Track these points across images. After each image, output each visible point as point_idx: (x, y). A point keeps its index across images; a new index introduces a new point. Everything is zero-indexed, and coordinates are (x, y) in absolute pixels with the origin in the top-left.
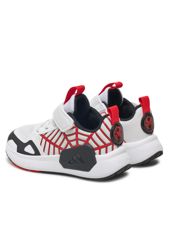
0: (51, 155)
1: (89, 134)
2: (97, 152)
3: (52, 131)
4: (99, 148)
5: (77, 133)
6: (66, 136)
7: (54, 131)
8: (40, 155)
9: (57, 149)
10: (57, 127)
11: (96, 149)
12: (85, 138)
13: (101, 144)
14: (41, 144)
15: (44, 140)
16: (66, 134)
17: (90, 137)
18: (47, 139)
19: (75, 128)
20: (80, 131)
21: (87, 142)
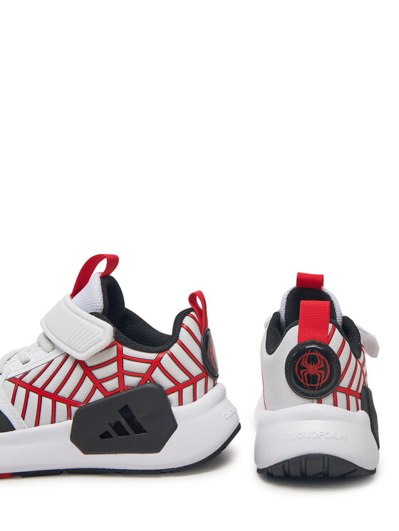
0: (45, 426)
1: (152, 356)
2: (173, 397)
3: (44, 366)
4: (179, 387)
5: (120, 358)
6: (88, 371)
7: (50, 363)
8: (13, 429)
9: (61, 407)
10: (62, 351)
11: (171, 391)
12: (144, 368)
13: (182, 377)
14: (13, 402)
15: (22, 391)
16: (89, 364)
17: (156, 364)
18: (30, 387)
19: (116, 347)
20: (127, 351)
21: (147, 377)
